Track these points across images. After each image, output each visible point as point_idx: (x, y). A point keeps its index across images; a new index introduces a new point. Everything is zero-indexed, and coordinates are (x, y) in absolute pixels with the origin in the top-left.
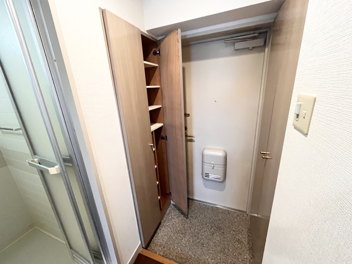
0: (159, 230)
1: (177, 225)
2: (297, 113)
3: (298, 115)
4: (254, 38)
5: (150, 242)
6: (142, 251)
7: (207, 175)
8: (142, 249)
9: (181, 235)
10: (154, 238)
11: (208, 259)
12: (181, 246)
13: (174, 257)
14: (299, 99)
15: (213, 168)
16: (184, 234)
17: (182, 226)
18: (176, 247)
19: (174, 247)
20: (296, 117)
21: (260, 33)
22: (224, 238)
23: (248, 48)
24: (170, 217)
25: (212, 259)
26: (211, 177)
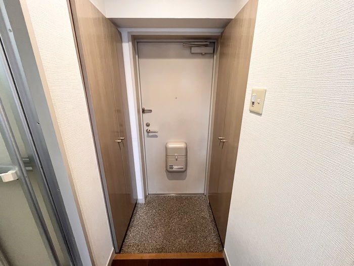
0: (128, 231)
1: (147, 221)
2: (253, 101)
3: (253, 103)
4: (206, 46)
5: (122, 247)
6: (116, 257)
7: (171, 167)
8: (115, 255)
9: (152, 229)
10: (126, 241)
11: (181, 241)
12: (155, 239)
13: (151, 251)
14: (253, 91)
15: (177, 160)
16: (156, 227)
17: (153, 220)
18: (150, 241)
19: (148, 242)
20: (251, 104)
21: (210, 43)
22: (191, 219)
23: (202, 53)
24: (138, 216)
25: (185, 239)
26: (175, 168)
